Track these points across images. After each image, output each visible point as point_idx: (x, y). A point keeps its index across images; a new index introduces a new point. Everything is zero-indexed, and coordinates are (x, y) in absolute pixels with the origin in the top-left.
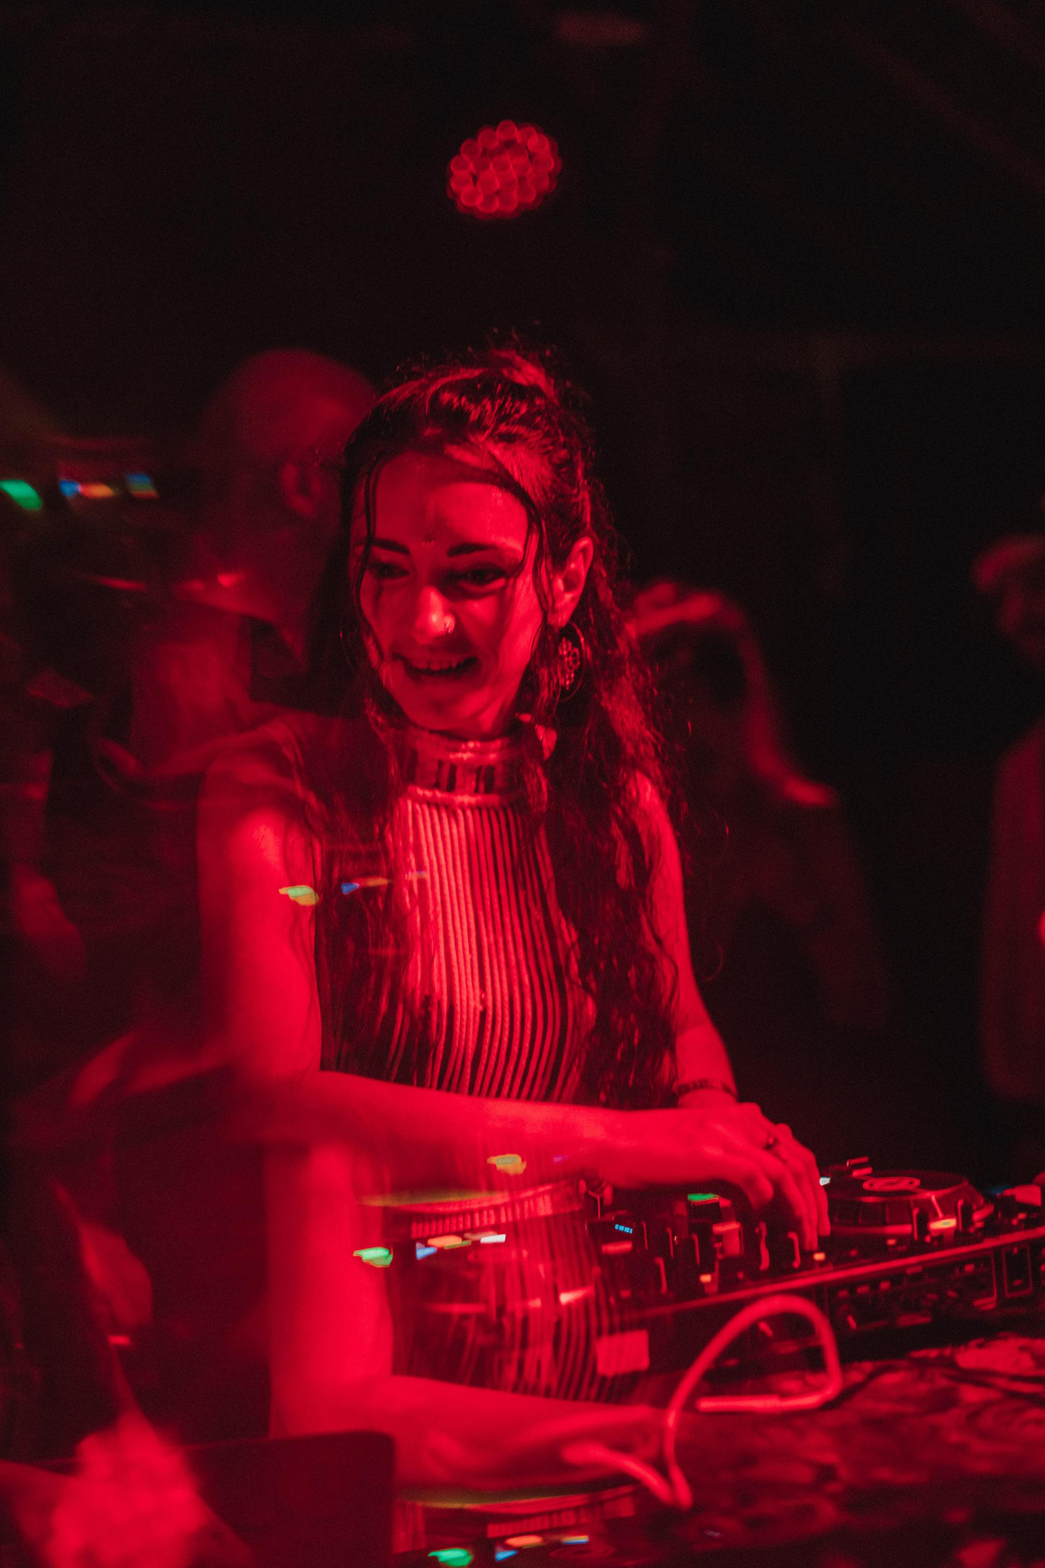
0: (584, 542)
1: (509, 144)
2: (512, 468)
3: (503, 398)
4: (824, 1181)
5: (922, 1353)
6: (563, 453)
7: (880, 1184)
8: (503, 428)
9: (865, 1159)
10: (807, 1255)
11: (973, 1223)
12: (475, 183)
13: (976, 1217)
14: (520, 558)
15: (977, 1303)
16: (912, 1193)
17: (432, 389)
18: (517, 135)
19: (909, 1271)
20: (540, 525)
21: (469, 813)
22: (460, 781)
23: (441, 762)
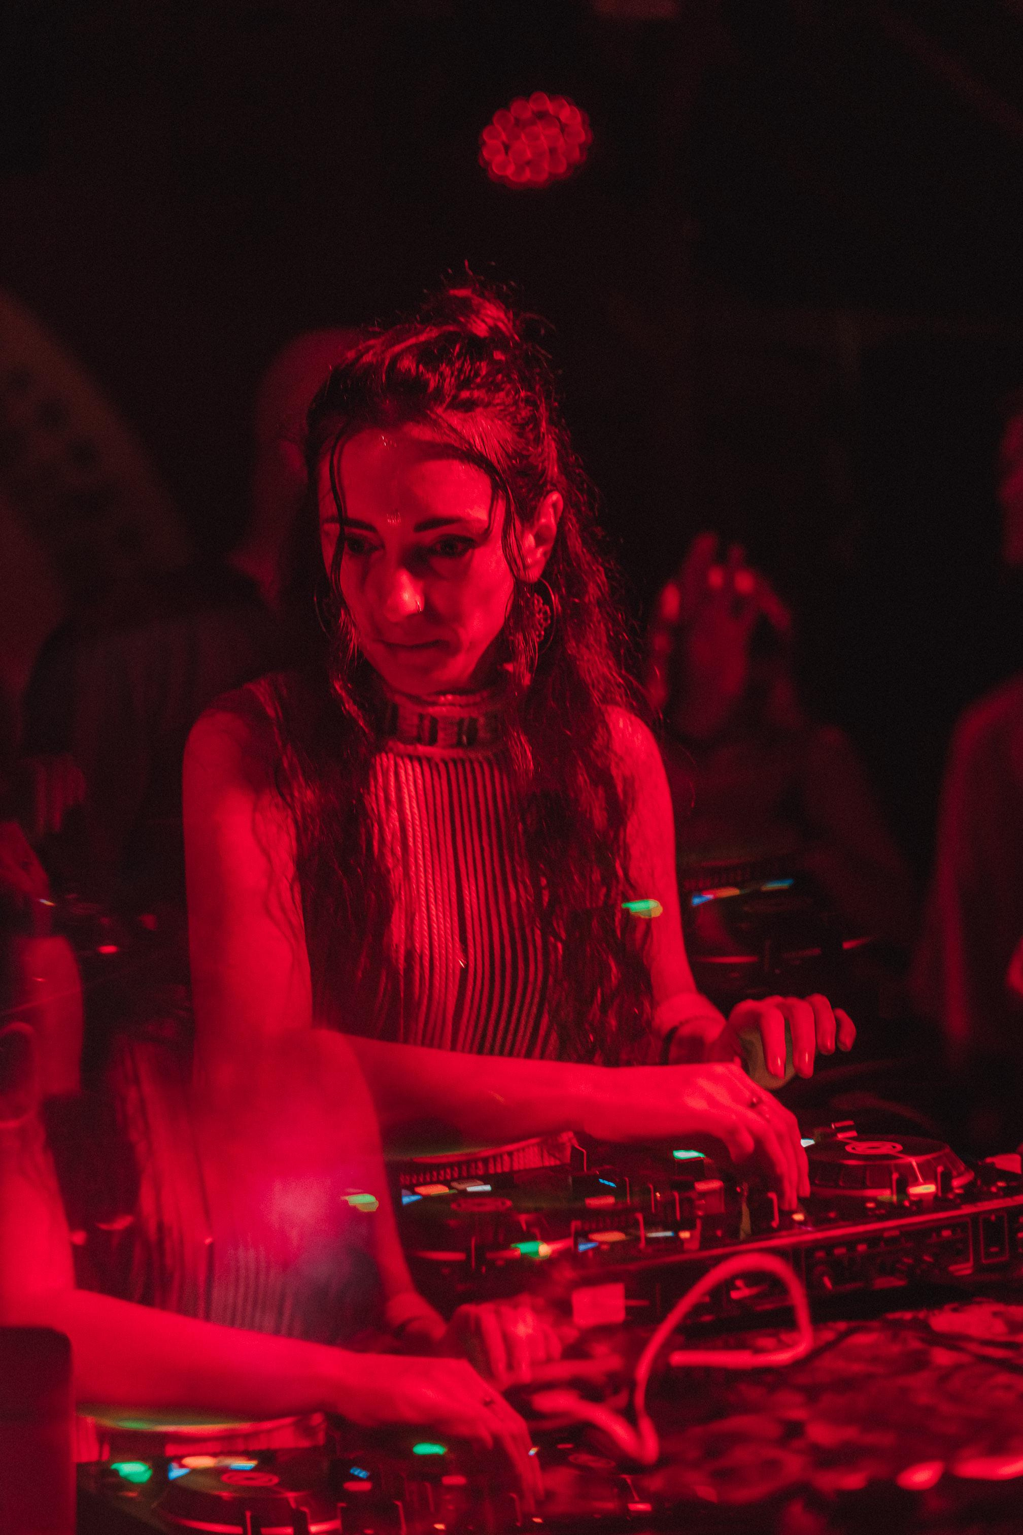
0: (555, 497)
1: (542, 116)
2: (474, 439)
3: (461, 361)
4: (805, 1143)
5: (897, 1315)
7: (862, 1148)
8: (465, 394)
9: (851, 1123)
10: (787, 1215)
11: (951, 1189)
12: (507, 153)
13: (955, 1183)
14: (486, 526)
15: (952, 1268)
16: (894, 1157)
17: (390, 355)
18: (550, 106)
19: (886, 1234)
20: (504, 489)
21: (451, 765)
22: (441, 735)
23: (421, 717)
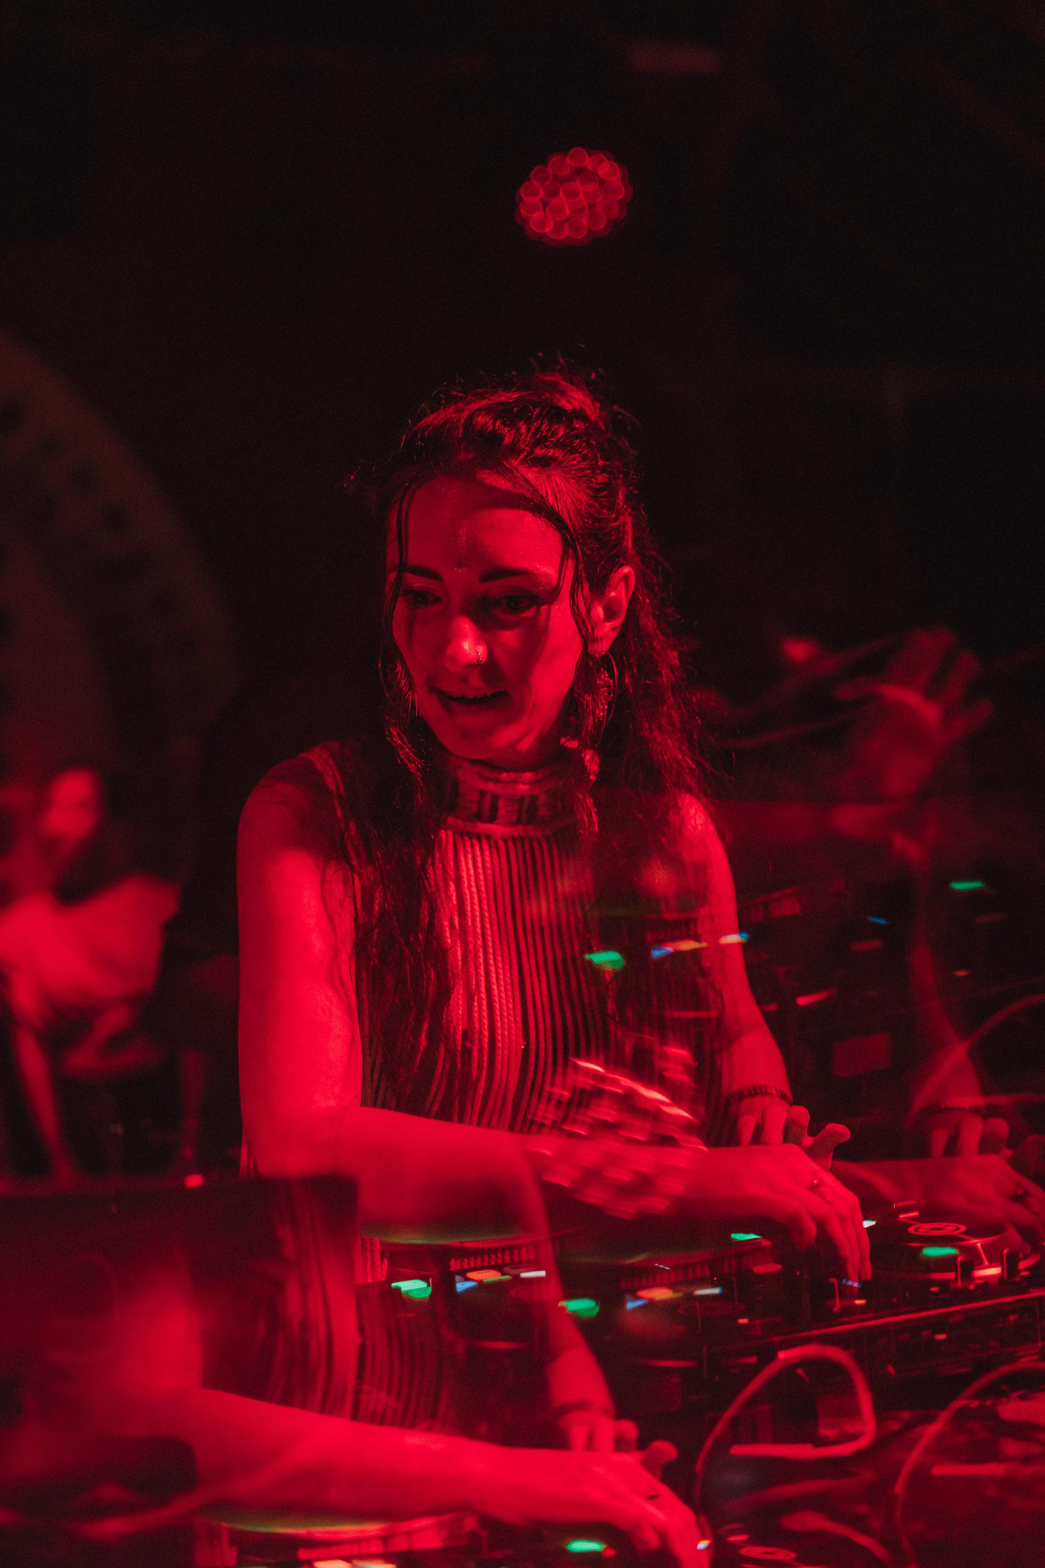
0: (626, 570)
1: (579, 172)
2: (547, 492)
3: (539, 422)
6: (602, 478)
7: (925, 1228)
8: (539, 451)
10: (847, 1300)
11: (1018, 1272)
12: (545, 210)
13: (1022, 1265)
14: (555, 583)
16: (958, 1239)
17: (466, 414)
18: (588, 162)
20: (575, 549)
21: (510, 844)
22: (502, 812)
23: (482, 793)
